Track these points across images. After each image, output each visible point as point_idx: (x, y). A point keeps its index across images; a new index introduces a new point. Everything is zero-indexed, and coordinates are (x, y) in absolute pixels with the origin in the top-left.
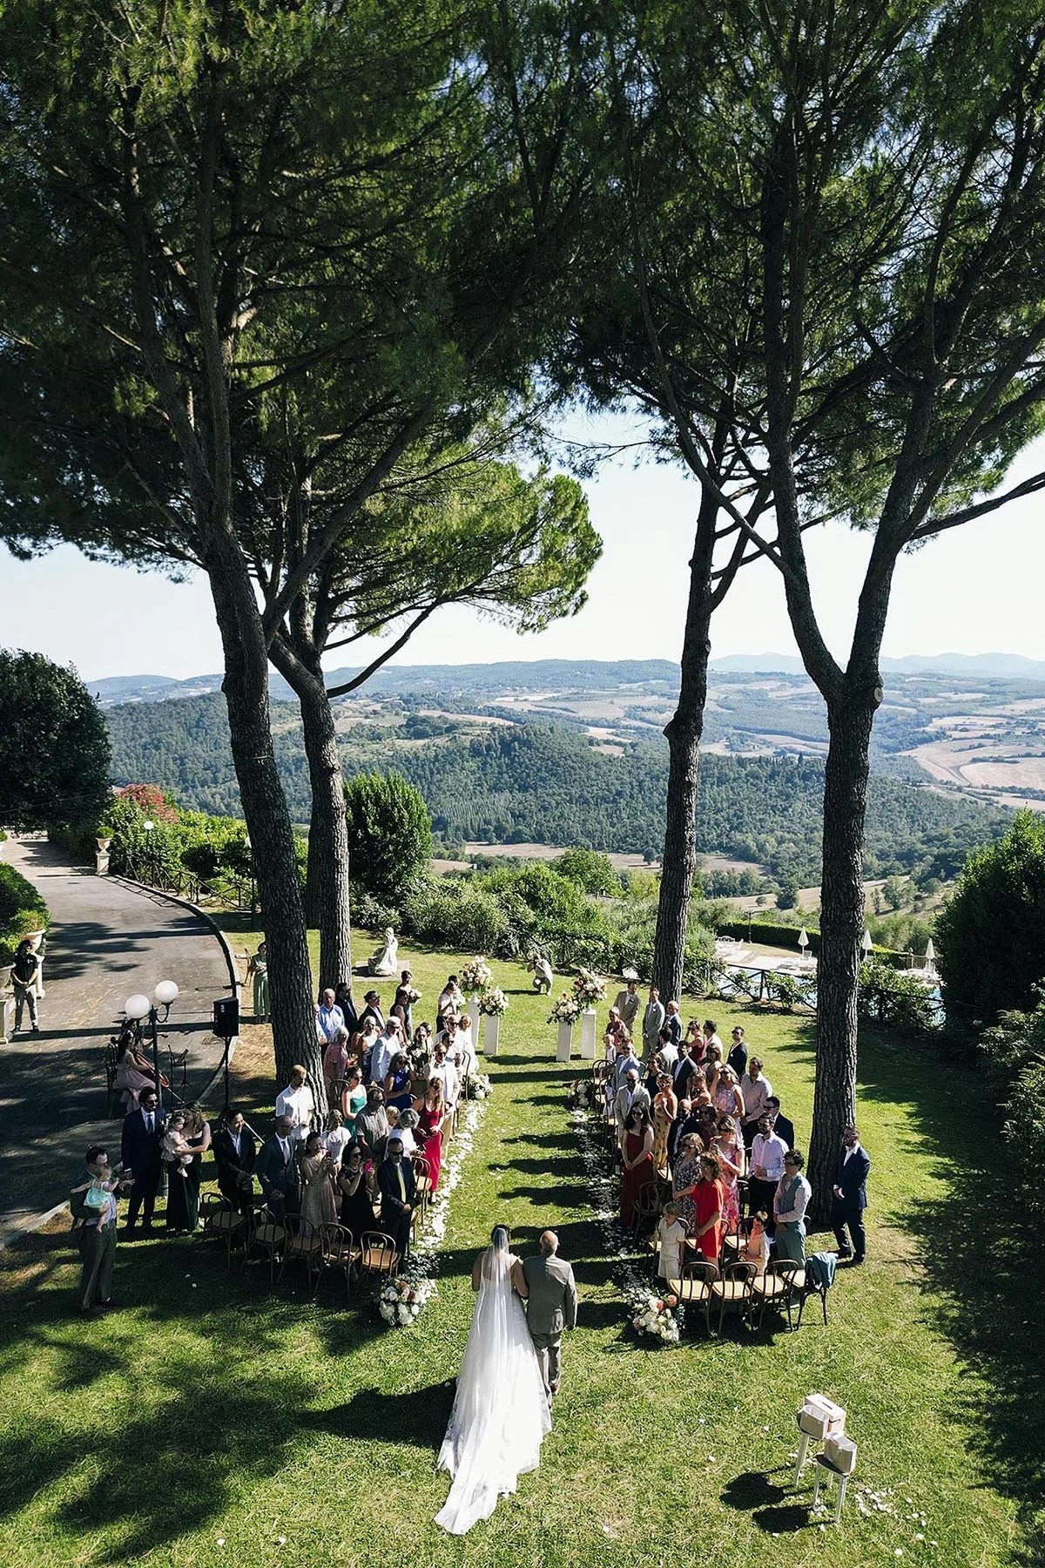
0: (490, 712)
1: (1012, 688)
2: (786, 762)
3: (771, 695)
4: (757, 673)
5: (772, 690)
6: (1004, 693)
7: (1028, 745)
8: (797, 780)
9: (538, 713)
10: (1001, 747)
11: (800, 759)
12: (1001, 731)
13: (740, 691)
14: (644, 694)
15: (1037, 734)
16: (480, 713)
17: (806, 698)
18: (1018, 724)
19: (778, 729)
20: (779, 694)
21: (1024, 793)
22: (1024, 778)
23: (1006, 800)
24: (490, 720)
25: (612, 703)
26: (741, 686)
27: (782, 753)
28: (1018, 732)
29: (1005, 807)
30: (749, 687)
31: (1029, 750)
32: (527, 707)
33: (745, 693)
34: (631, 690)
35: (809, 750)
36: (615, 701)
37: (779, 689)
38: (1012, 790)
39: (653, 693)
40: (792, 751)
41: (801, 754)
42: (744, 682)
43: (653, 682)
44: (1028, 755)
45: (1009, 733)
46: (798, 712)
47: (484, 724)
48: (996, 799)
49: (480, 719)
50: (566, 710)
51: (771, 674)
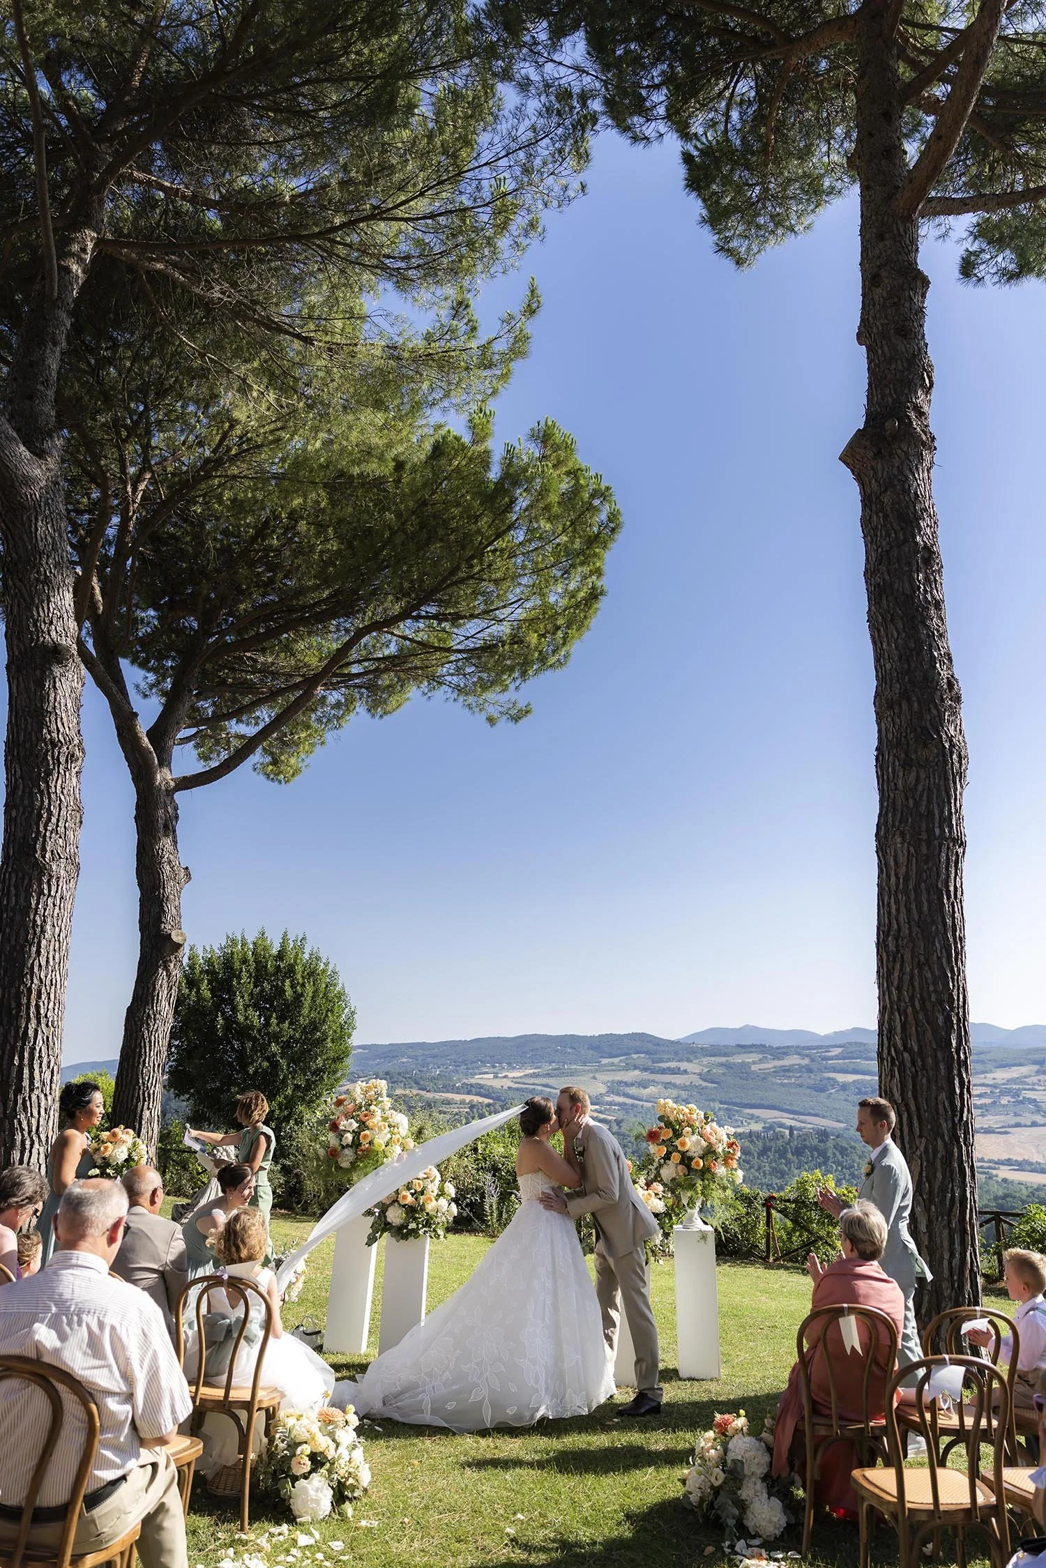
0: (469, 1089)
1: (988, 1057)
2: (778, 1136)
3: (754, 1068)
4: (738, 1046)
5: (754, 1063)
6: (983, 1062)
7: (1016, 1115)
8: (790, 1156)
9: (517, 1089)
10: (989, 1117)
11: (791, 1134)
12: (987, 1101)
13: (722, 1065)
14: (627, 1069)
15: (1022, 1102)
16: (458, 1091)
17: (788, 1070)
18: (1003, 1093)
19: (765, 1103)
20: (763, 1066)
21: (1022, 1166)
22: (1018, 1150)
23: (1004, 1173)
24: (468, 1098)
25: (594, 1078)
26: (723, 1060)
27: (771, 1128)
28: (1004, 1101)
29: (1005, 1180)
30: (731, 1059)
31: (1018, 1120)
32: (507, 1084)
33: (728, 1066)
34: (613, 1064)
35: (798, 1124)
36: (597, 1076)
37: (761, 1061)
38: (1008, 1162)
39: (636, 1067)
40: (782, 1125)
41: (791, 1129)
42: (725, 1055)
43: (635, 1056)
44: (1018, 1125)
45: (994, 1103)
46: (783, 1085)
47: (463, 1102)
48: (994, 1172)
49: (457, 1097)
50: (546, 1086)
51: (751, 1046)
